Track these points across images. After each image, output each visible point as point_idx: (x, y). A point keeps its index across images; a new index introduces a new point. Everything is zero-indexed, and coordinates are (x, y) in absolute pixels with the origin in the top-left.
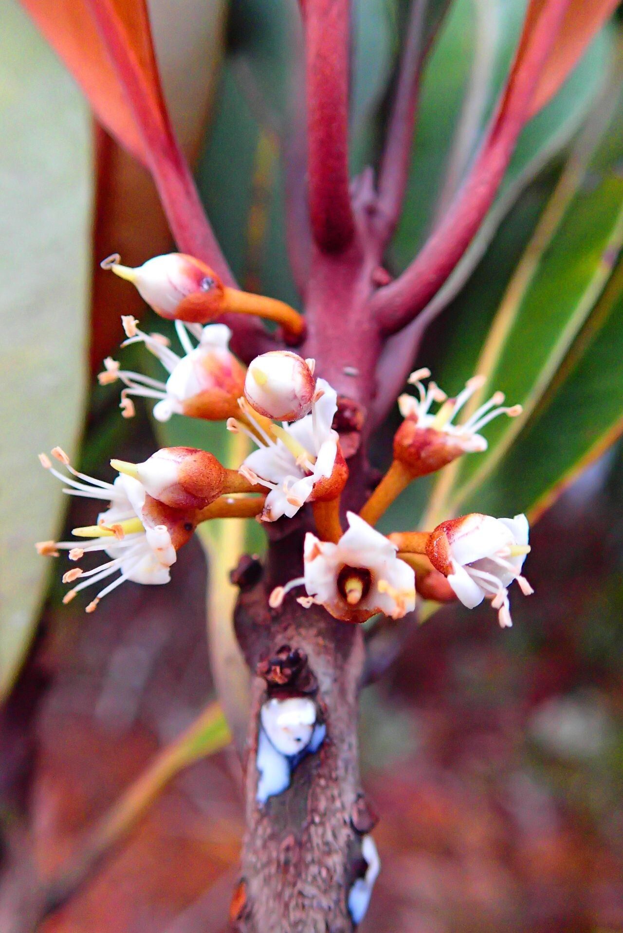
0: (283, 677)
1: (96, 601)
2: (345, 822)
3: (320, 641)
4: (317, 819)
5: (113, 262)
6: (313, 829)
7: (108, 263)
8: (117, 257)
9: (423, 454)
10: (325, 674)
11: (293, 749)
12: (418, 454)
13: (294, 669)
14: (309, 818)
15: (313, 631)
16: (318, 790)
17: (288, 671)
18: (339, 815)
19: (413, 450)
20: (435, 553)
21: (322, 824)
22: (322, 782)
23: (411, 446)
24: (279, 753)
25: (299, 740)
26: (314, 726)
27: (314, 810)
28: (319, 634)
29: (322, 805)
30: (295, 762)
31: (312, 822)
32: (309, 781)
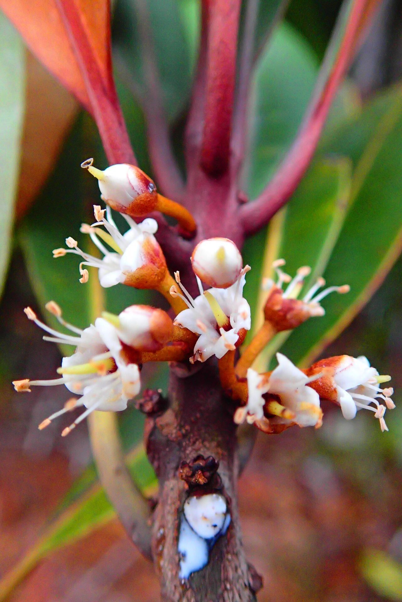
0: (205, 479)
1: (73, 426)
2: (245, 585)
3: (220, 450)
4: (228, 586)
5: (88, 163)
6: (226, 595)
7: (85, 164)
8: (91, 160)
9: (289, 316)
10: (224, 475)
11: (210, 533)
12: (285, 316)
13: (211, 472)
14: (223, 586)
15: (214, 444)
16: (227, 563)
17: (208, 474)
18: (241, 581)
19: (281, 314)
20: (320, 383)
21: (232, 589)
22: (230, 557)
23: (279, 311)
24: (200, 537)
25: (215, 526)
26: (225, 514)
27: (227, 579)
28: (218, 445)
29: (231, 574)
30: (212, 544)
31: (226, 589)
32: (222, 557)
